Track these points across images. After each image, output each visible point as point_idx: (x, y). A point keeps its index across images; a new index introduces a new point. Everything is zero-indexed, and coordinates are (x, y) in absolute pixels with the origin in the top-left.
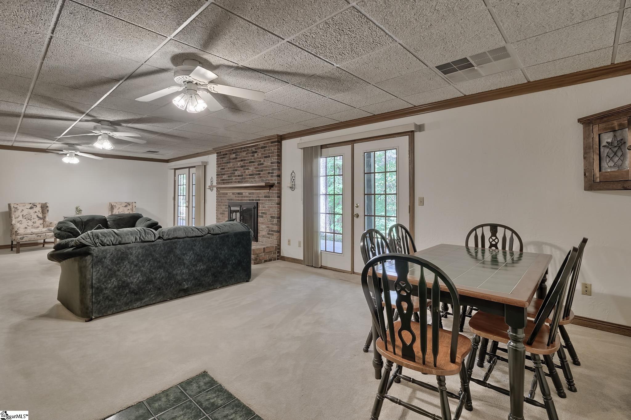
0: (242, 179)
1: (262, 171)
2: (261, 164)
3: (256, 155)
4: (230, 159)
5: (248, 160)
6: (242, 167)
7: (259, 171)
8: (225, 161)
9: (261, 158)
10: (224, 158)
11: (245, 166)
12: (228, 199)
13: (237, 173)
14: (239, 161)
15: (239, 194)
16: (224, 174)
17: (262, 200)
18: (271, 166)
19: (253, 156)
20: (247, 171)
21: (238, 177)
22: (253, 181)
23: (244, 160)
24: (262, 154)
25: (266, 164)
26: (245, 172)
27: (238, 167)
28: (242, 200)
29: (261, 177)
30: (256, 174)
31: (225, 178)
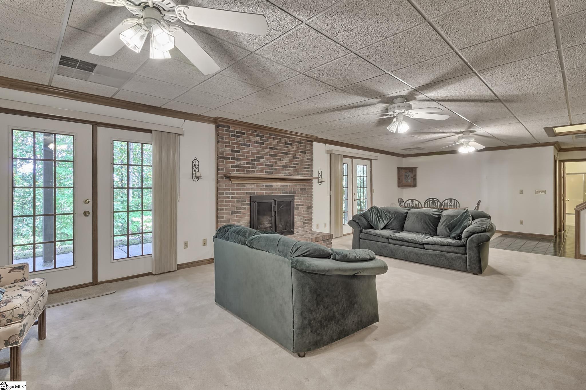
0: (272, 169)
1: (297, 164)
2: (296, 158)
3: (290, 147)
4: (250, 142)
5: (280, 150)
6: (271, 155)
7: (294, 164)
8: (240, 141)
9: (296, 151)
10: (237, 136)
11: (276, 156)
12: (247, 193)
13: (262, 161)
14: (267, 148)
15: (266, 186)
16: (238, 159)
17: (298, 193)
18: (307, 162)
19: (287, 147)
20: (279, 162)
21: (265, 166)
22: (287, 173)
23: (275, 149)
24: (298, 148)
25: (301, 158)
26: (276, 162)
27: (265, 154)
28: (271, 193)
29: (296, 170)
30: (291, 167)
31: (240, 164)
